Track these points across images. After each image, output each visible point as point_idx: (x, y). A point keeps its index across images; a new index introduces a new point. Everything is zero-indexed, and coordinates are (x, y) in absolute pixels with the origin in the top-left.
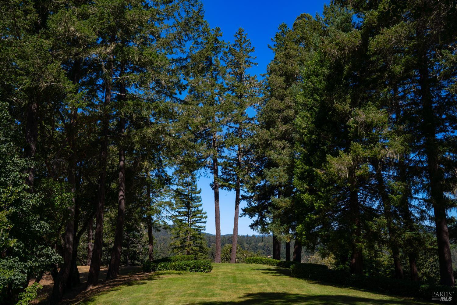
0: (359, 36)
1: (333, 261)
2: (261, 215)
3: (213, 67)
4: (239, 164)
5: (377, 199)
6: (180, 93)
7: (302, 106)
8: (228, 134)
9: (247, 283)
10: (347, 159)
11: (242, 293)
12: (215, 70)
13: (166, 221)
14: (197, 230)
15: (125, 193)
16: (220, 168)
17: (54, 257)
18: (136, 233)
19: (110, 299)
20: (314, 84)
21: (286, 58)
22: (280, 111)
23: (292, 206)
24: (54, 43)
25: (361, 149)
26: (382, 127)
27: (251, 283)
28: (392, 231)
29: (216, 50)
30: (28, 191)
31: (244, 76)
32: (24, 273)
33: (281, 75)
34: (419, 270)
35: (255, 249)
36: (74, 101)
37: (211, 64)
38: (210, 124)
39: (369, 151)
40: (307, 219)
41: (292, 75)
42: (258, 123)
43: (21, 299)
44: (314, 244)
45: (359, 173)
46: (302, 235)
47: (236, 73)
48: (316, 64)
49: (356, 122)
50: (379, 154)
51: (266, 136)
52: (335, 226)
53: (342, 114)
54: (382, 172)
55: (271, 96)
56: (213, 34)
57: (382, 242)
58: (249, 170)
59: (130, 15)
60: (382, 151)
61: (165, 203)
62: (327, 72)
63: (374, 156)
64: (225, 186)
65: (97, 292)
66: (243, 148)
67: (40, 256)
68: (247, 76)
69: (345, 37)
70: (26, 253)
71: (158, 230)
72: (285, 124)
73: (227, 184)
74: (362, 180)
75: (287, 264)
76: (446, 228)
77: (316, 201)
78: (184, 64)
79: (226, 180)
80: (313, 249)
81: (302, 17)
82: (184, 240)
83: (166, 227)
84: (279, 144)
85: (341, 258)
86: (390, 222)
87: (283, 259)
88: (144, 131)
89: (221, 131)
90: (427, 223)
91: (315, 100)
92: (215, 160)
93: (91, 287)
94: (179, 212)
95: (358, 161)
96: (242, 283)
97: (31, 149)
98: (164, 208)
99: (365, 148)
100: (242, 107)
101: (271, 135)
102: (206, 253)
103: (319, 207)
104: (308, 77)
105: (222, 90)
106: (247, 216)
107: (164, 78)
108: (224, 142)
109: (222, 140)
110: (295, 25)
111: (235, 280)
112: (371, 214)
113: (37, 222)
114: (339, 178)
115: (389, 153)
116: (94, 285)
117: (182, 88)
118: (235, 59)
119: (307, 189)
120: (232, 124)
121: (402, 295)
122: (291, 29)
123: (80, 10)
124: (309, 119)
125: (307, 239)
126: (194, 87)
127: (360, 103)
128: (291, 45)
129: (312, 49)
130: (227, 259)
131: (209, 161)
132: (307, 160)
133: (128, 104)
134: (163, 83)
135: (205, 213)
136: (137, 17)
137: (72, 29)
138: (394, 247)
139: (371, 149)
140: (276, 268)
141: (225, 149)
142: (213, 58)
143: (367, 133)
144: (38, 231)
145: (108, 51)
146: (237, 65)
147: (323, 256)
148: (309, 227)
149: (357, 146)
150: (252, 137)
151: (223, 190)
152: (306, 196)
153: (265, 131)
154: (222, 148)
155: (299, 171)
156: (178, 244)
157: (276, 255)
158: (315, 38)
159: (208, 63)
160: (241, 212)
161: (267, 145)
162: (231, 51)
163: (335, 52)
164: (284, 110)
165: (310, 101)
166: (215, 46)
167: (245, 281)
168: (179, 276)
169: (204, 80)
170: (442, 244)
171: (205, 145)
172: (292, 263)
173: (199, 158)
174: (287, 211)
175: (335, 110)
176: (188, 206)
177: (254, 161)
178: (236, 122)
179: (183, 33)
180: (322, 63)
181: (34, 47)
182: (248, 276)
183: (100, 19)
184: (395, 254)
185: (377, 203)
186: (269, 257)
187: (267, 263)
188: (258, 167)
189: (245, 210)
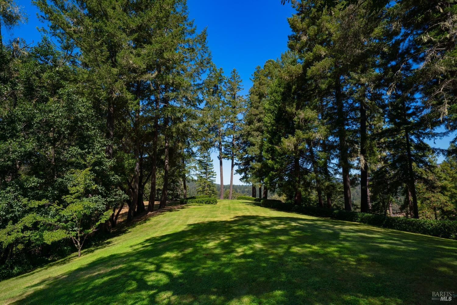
0: (301, 67)
1: (285, 198)
2: (245, 173)
3: (219, 91)
4: (233, 145)
5: (310, 163)
6: (199, 105)
7: (268, 110)
8: (227, 129)
9: (236, 210)
10: (293, 139)
11: (232, 216)
12: (220, 92)
13: (193, 177)
14: (211, 182)
15: (169, 161)
16: (223, 147)
17: (123, 196)
18: (178, 184)
19: (158, 219)
20: (275, 98)
21: (260, 85)
22: (256, 115)
23: (262, 167)
24: (120, 70)
25: (301, 134)
26: (314, 121)
27: (238, 210)
28: (318, 181)
29: (220, 81)
30: (107, 157)
31: (236, 95)
32: (104, 204)
33: (257, 95)
34: (332, 203)
35: (243, 192)
36: (133, 105)
37: (218, 89)
38: (217, 123)
39: (306, 135)
40: (270, 175)
41: (263, 95)
42: (244, 123)
43: (101, 219)
44: (274, 189)
45: (300, 147)
46: (267, 183)
47: (232, 94)
48: (276, 86)
49: (299, 118)
50: (312, 136)
51: (248, 129)
52: (286, 178)
53: (291, 114)
54: (313, 148)
55: (251, 107)
56: (218, 71)
57: (312, 188)
58: (239, 148)
59: (166, 55)
60: (314, 135)
61: (192, 167)
62: (282, 90)
63: (309, 138)
64: (226, 157)
65: (152, 216)
66: (236, 136)
67: (116, 195)
68: (238, 96)
69: (293, 68)
70: (107, 194)
71: (189, 182)
72: (259, 122)
73: (227, 156)
74: (302, 152)
75: (259, 200)
76: (349, 180)
77: (275, 164)
78: (201, 86)
79: (226, 154)
80: (273, 192)
81: (269, 61)
82: (204, 187)
83: (193, 180)
84: (256, 133)
85: (290, 197)
86: (317, 176)
87: (258, 197)
88: (178, 125)
89: (223, 127)
90: (338, 176)
91: (275, 106)
92: (220, 143)
93: (150, 213)
94: (201, 172)
95: (299, 140)
96: (233, 210)
97: (110, 134)
98: (192, 169)
99: (304, 133)
100: (235, 114)
101: (251, 128)
102: (216, 194)
103: (277, 167)
104: (271, 94)
105: (224, 103)
106: (238, 174)
107: (189, 95)
108: (225, 133)
109: (224, 132)
110: (265, 66)
111: (229, 208)
112: (307, 171)
113: (113, 176)
114: (289, 151)
115: (318, 136)
116: (152, 212)
117: (200, 102)
118: (231, 86)
119: (270, 158)
120: (229, 123)
121: (323, 217)
122: (263, 69)
123: (136, 51)
124: (271, 117)
125: (270, 185)
126: (208, 102)
127: (302, 107)
128: (262, 77)
129: (274, 78)
130: (227, 197)
131: (217, 143)
132: (270, 141)
133: (168, 109)
134: (189, 99)
135: (215, 173)
136: (170, 57)
137: (131, 62)
138: (319, 190)
139: (307, 133)
140: (254, 202)
141: (226, 137)
142: (219, 85)
143: (305, 125)
144: (113, 181)
145: (153, 76)
146: (232, 90)
147: (280, 195)
148: (271, 179)
149: (299, 132)
150: (240, 130)
151: (225, 160)
152: (270, 162)
153: (247, 126)
154: (224, 136)
155: (266, 147)
156: (201, 189)
157: (254, 195)
158: (276, 72)
159: (216, 88)
160: (234, 172)
161: (249, 134)
162: (229, 82)
163: (287, 77)
164: (258, 115)
165: (272, 108)
166: (220, 78)
167: (235, 209)
168: (199, 206)
169: (214, 98)
170: (346, 188)
171: (214, 134)
172: (262, 199)
173: (211, 142)
174: (259, 171)
175: (286, 112)
176: (206, 169)
177: (242, 144)
178: (232, 122)
179: (200, 68)
180: (279, 85)
181: (106, 71)
182: (237, 207)
183: (147, 56)
184: (319, 193)
185: (310, 165)
186: (251, 196)
187: (249, 199)
188: (244, 147)
189: (237, 171)
